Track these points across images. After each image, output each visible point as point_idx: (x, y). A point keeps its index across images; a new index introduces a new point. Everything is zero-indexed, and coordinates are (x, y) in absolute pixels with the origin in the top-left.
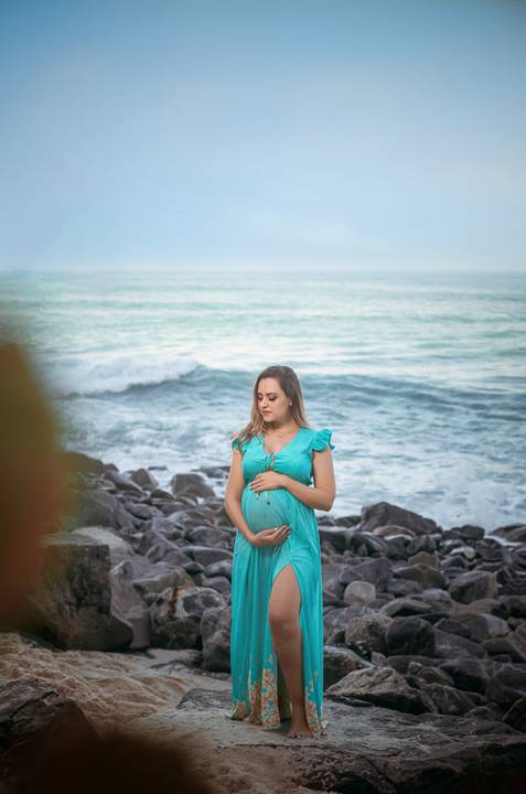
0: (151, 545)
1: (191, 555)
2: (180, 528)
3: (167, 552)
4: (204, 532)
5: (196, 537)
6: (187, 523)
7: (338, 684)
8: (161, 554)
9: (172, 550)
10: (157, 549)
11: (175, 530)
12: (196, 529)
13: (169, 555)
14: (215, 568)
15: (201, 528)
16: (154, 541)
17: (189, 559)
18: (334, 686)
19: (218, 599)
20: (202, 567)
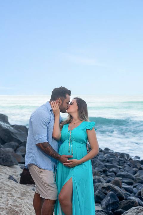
0: (95, 163)
1: (106, 166)
2: (106, 158)
3: (99, 165)
4: (112, 160)
5: (110, 161)
6: (109, 157)
7: (127, 211)
8: (97, 165)
9: (101, 164)
10: (96, 164)
11: (104, 159)
12: (111, 159)
13: (100, 166)
14: (111, 170)
15: (112, 158)
16: (96, 161)
17: (105, 167)
18: (126, 212)
19: (102, 180)
20: (107, 169)
